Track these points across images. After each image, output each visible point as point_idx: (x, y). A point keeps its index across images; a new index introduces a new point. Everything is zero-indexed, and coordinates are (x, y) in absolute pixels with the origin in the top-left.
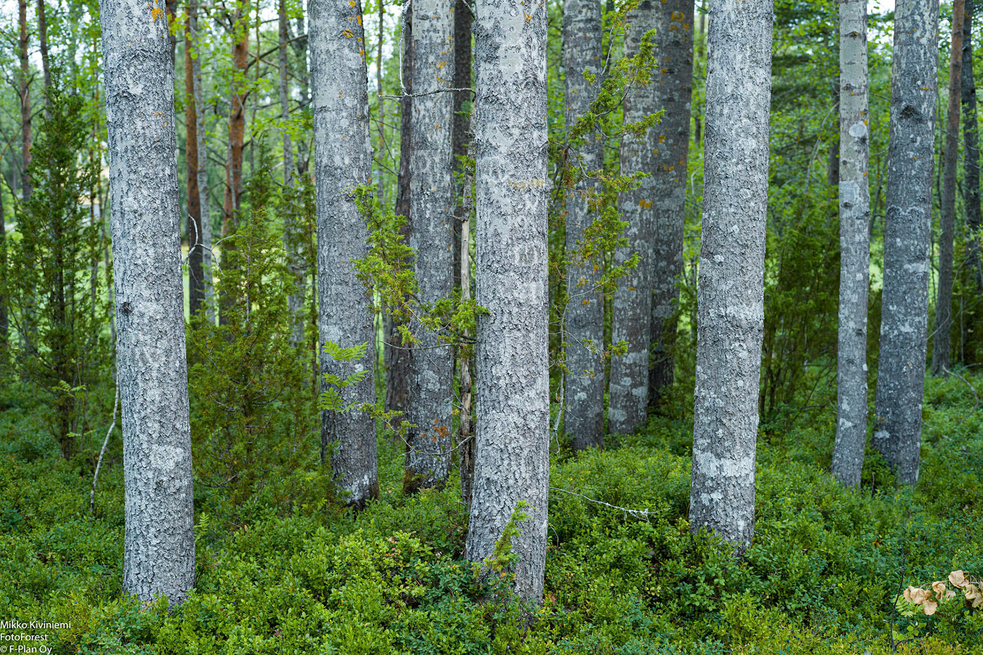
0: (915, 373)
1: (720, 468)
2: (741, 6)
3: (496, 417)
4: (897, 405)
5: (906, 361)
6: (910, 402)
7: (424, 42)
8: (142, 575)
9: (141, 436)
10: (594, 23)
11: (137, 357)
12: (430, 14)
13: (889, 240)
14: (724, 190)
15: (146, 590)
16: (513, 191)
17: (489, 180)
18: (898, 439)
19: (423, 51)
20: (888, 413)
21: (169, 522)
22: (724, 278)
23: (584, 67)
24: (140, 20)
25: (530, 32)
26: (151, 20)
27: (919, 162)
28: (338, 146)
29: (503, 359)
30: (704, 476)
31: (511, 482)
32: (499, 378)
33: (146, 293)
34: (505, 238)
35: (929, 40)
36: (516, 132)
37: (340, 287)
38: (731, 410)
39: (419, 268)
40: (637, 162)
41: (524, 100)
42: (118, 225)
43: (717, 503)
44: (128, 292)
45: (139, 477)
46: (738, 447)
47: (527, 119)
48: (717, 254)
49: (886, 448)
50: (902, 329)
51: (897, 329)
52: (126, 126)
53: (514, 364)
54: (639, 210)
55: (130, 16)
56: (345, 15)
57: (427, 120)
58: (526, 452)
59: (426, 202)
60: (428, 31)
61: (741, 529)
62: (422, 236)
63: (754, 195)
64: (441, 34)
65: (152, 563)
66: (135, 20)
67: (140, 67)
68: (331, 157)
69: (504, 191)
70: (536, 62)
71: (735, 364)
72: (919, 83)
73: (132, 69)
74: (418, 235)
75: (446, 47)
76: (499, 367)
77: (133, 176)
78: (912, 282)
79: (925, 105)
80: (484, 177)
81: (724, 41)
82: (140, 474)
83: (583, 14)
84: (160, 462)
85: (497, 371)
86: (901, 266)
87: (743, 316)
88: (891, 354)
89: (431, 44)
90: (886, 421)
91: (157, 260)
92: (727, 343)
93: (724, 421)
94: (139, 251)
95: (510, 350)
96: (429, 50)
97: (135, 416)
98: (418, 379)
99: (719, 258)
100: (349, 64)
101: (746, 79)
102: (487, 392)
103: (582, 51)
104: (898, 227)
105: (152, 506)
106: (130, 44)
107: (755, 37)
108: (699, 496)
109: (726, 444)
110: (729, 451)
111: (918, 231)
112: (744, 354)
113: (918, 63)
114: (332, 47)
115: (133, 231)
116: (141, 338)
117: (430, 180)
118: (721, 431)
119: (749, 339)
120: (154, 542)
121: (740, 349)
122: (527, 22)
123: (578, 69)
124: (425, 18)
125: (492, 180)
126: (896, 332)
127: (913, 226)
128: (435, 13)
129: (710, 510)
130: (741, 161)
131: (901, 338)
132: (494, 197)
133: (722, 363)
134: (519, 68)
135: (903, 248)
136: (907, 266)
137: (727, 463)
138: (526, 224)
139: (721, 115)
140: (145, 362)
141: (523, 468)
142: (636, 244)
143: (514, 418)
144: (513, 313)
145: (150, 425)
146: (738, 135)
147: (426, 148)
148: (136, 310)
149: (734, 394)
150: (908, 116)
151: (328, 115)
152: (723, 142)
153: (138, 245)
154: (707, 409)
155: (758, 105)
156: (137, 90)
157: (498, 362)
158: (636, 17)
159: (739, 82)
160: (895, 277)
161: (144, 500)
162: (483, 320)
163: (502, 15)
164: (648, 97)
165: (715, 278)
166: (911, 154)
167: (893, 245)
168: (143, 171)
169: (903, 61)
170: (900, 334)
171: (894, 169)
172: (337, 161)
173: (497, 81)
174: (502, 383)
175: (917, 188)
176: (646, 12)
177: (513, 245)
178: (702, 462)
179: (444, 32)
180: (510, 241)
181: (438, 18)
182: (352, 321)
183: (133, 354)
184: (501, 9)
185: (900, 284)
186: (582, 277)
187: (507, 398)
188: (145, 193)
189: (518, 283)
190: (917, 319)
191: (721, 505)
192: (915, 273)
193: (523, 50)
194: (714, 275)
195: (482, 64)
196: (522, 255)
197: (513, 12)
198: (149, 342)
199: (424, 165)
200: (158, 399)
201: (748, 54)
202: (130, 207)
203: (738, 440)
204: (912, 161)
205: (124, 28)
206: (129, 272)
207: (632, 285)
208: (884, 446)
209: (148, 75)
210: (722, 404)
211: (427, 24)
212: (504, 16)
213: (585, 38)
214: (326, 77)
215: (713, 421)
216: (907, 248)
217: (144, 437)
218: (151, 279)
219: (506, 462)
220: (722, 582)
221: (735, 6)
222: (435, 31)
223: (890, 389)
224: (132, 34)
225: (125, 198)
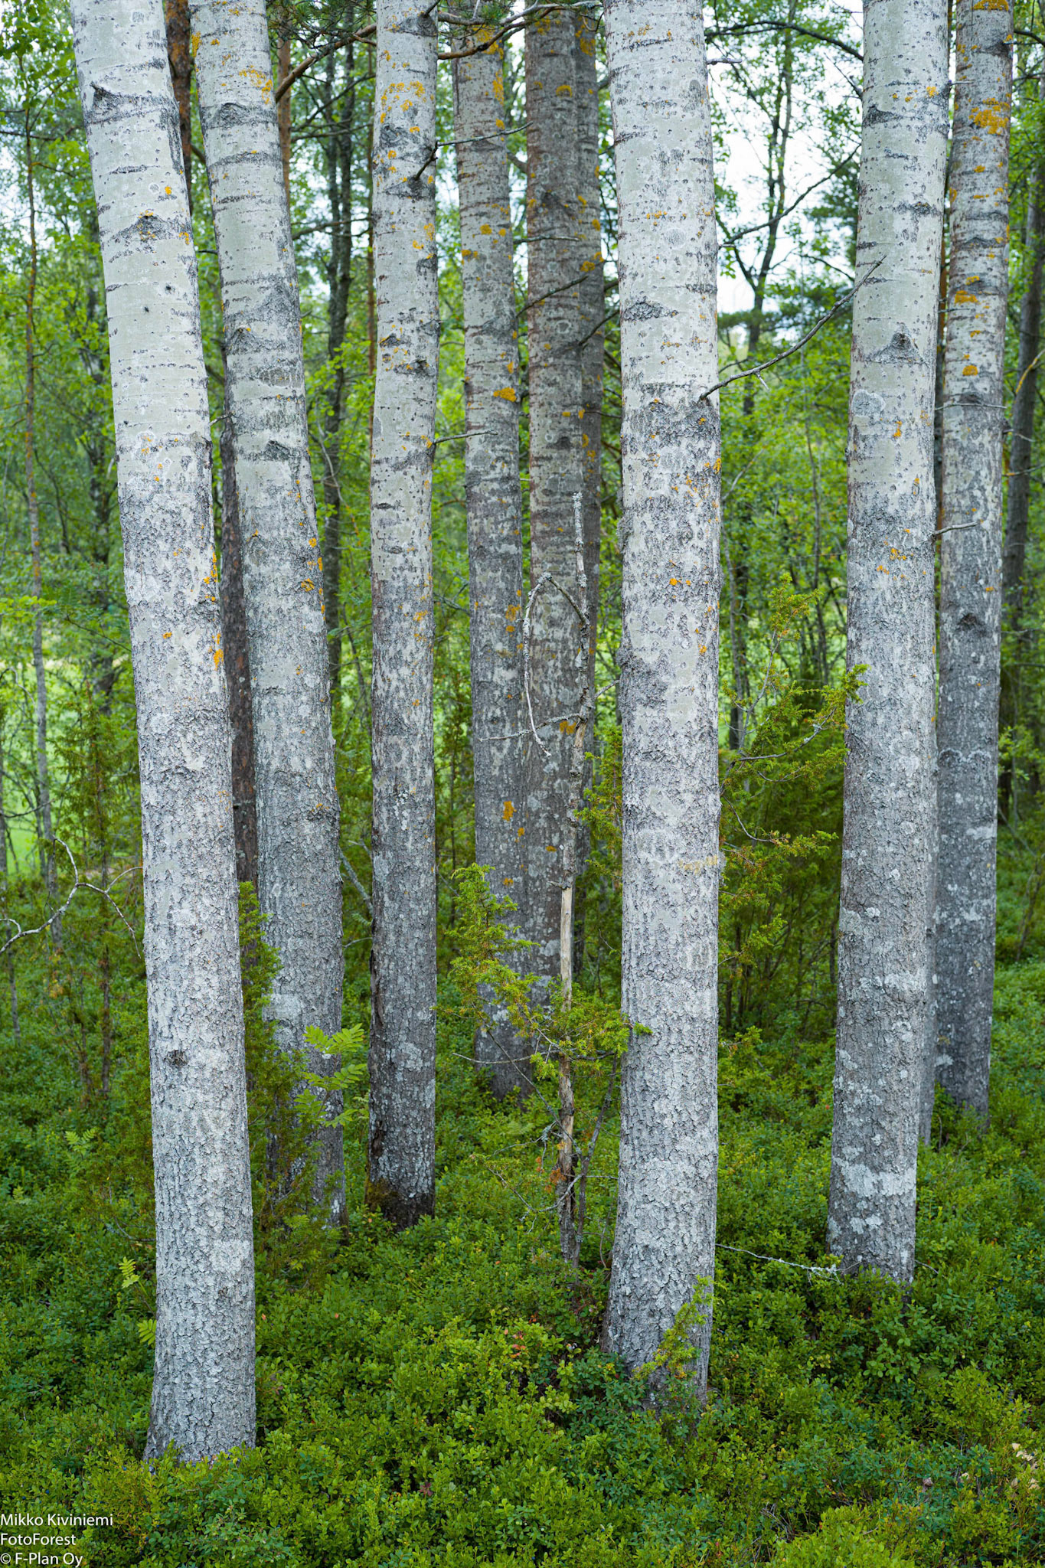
0: (984, 976)
1: (879, 1185)
2: (899, 584)
3: (659, 1165)
4: (961, 1020)
5: (972, 960)
6: (978, 1014)
7: (396, 584)
8: (196, 1416)
9: (197, 1229)
10: (512, 483)
11: (194, 1124)
12: (404, 545)
13: (945, 795)
14: (879, 823)
15: (201, 1436)
16: (685, 874)
17: (651, 860)
18: (964, 1065)
19: (394, 597)
20: (949, 1030)
21: (233, 1342)
22: (880, 937)
23: (500, 546)
24: (200, 669)
25: (705, 667)
26: (214, 668)
27: (983, 690)
28: (296, 743)
29: (670, 1091)
30: (854, 1195)
31: (679, 1249)
32: (663, 1116)
33: (208, 1038)
34: (674, 936)
35: (993, 524)
36: (688, 798)
37: (300, 942)
38: (891, 1108)
39: (392, 899)
40: (556, 668)
41: (698, 756)
42: (162, 945)
43: (875, 1231)
44: (182, 1036)
45: (193, 1285)
46: (900, 1157)
47: (703, 781)
48: (870, 905)
49: (948, 1079)
50: (967, 917)
51: (959, 916)
52: (180, 812)
53: (685, 1097)
54: (560, 737)
55: (187, 665)
56: (304, 560)
57: (402, 694)
58: (697, 1209)
59: (401, 808)
60: (402, 569)
61: (904, 1261)
62: (396, 856)
63: (918, 830)
64: (419, 571)
65: (210, 1399)
66: (195, 669)
67: (201, 733)
68: (285, 759)
69: (673, 874)
70: (711, 706)
71: (897, 1049)
72: (981, 582)
73: (190, 736)
74: (390, 854)
75: (425, 590)
76: (664, 1101)
77: (188, 880)
78: (978, 853)
79: (989, 613)
80: (643, 855)
81: (877, 628)
82: (196, 1281)
83: (498, 470)
84: (223, 1263)
85: (661, 1107)
86: (963, 831)
87: (906, 988)
88: (952, 951)
89: (405, 587)
90: (947, 1041)
91: (221, 991)
92: (887, 1021)
93: (883, 1124)
94: (199, 981)
95: (681, 1081)
96: (402, 596)
97: (189, 1203)
98: (391, 1055)
99: (873, 912)
100: (309, 627)
101: (907, 679)
102: (645, 1134)
103: (497, 523)
104: (957, 778)
105: (211, 1323)
106: (187, 703)
107: (917, 624)
108: (847, 1221)
109: (886, 1154)
110: (890, 1162)
111: (984, 782)
112: (908, 1037)
113: (980, 555)
114: (286, 604)
115: (188, 955)
116: (200, 1098)
117: (408, 777)
118: (878, 1137)
119: (914, 1017)
120: (214, 1371)
121: (903, 1030)
122: (702, 654)
123: (492, 549)
124: (396, 550)
125: (653, 858)
126: (958, 921)
127: (977, 777)
128: (411, 544)
129: (864, 1239)
130: (901, 785)
131: (965, 928)
132: (657, 882)
133: (879, 1048)
134: (692, 715)
135: (965, 806)
136: (970, 831)
137: (887, 1178)
138: (701, 916)
139: (874, 724)
140: (205, 1130)
141: (694, 1230)
142: (556, 785)
143: (684, 1167)
144: (684, 1031)
145: (210, 1214)
146: (897, 751)
147: (402, 732)
148: (193, 1060)
149: (895, 1088)
150: (967, 627)
151: (279, 699)
152: (877, 760)
153: (197, 973)
154: (859, 1108)
155: (922, 711)
156: (196, 764)
157: (661, 1095)
158: (549, 459)
159: (898, 683)
160: (955, 846)
161: (200, 1316)
162: (640, 1041)
163: (670, 646)
164: (568, 574)
165: (868, 937)
166: (973, 679)
167: (950, 802)
168: (203, 872)
169: (959, 552)
170: (964, 923)
171: (950, 699)
172: (295, 764)
173: (662, 732)
174: (668, 1122)
175: (982, 725)
176: (564, 452)
177: (685, 945)
178: (851, 1177)
179: (423, 570)
180: (680, 940)
181: (415, 551)
182: (318, 987)
183: (188, 1119)
184: (670, 639)
185: (962, 856)
186: (502, 847)
187: (675, 1141)
188: (207, 902)
189: (691, 993)
190: (985, 902)
191: (881, 1232)
192: (981, 840)
193: (697, 692)
194: (868, 934)
195: (639, 707)
196: (696, 956)
197: (685, 644)
198: (211, 1102)
199: (399, 757)
200: (222, 1178)
201: (909, 646)
202: (184, 922)
203: (901, 1148)
204: (974, 688)
205: (178, 680)
206: (182, 1010)
207: (551, 844)
208: (945, 1075)
209: (211, 743)
210: (879, 1101)
211: (399, 559)
212: (674, 648)
213: (501, 504)
214: (276, 647)
215: (867, 1124)
216: (971, 806)
217: (202, 1231)
218: (213, 1018)
219: (672, 1225)
220: (908, 1343)
221: (891, 584)
222: (412, 569)
223: (952, 998)
224: (189, 689)
225: (177, 910)
